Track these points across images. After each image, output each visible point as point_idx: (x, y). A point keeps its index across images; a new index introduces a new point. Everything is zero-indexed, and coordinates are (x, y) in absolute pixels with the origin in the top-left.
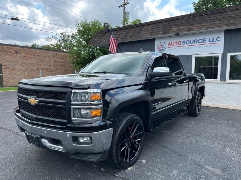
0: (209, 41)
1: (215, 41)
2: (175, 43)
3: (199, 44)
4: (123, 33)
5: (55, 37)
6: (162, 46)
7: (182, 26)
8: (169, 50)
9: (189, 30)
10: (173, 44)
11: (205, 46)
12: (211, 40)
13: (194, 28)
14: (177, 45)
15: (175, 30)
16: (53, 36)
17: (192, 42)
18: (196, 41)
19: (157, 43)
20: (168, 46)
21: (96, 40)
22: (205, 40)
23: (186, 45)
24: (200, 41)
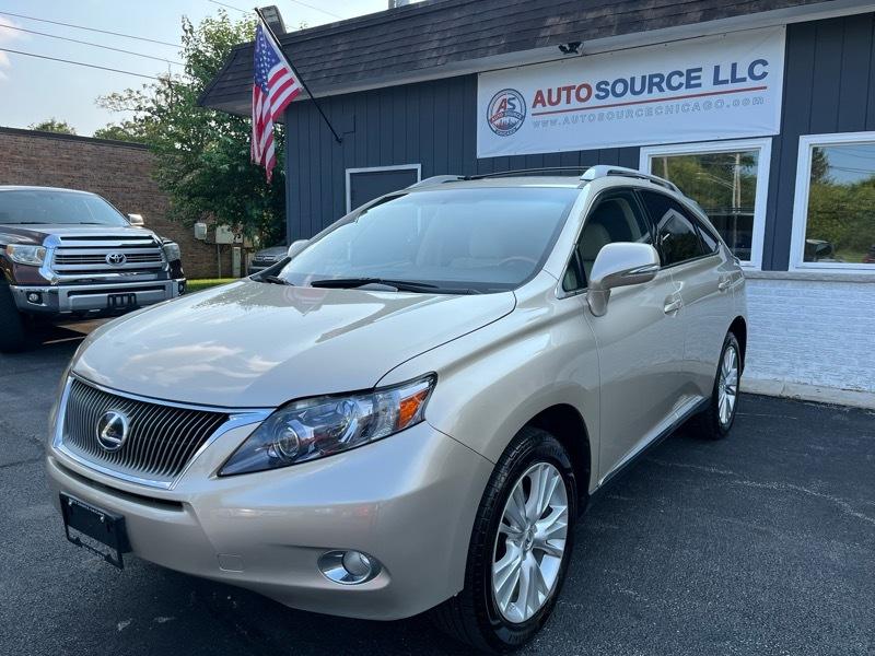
0: (717, 82)
1: (744, 80)
2: (564, 93)
3: (668, 93)
4: (340, 48)
5: (138, 92)
6: (509, 106)
7: (591, 10)
8: (536, 124)
9: (627, 26)
10: (554, 99)
11: (697, 105)
12: (725, 74)
13: (648, 15)
14: (575, 103)
15: (560, 31)
16: (131, 91)
17: (638, 87)
18: (656, 80)
19: (485, 95)
20: (534, 106)
21: (227, 84)
22: (699, 77)
23: (611, 99)
24: (675, 81)
